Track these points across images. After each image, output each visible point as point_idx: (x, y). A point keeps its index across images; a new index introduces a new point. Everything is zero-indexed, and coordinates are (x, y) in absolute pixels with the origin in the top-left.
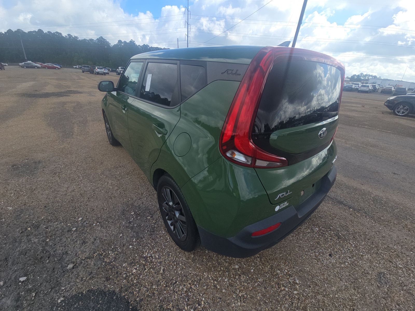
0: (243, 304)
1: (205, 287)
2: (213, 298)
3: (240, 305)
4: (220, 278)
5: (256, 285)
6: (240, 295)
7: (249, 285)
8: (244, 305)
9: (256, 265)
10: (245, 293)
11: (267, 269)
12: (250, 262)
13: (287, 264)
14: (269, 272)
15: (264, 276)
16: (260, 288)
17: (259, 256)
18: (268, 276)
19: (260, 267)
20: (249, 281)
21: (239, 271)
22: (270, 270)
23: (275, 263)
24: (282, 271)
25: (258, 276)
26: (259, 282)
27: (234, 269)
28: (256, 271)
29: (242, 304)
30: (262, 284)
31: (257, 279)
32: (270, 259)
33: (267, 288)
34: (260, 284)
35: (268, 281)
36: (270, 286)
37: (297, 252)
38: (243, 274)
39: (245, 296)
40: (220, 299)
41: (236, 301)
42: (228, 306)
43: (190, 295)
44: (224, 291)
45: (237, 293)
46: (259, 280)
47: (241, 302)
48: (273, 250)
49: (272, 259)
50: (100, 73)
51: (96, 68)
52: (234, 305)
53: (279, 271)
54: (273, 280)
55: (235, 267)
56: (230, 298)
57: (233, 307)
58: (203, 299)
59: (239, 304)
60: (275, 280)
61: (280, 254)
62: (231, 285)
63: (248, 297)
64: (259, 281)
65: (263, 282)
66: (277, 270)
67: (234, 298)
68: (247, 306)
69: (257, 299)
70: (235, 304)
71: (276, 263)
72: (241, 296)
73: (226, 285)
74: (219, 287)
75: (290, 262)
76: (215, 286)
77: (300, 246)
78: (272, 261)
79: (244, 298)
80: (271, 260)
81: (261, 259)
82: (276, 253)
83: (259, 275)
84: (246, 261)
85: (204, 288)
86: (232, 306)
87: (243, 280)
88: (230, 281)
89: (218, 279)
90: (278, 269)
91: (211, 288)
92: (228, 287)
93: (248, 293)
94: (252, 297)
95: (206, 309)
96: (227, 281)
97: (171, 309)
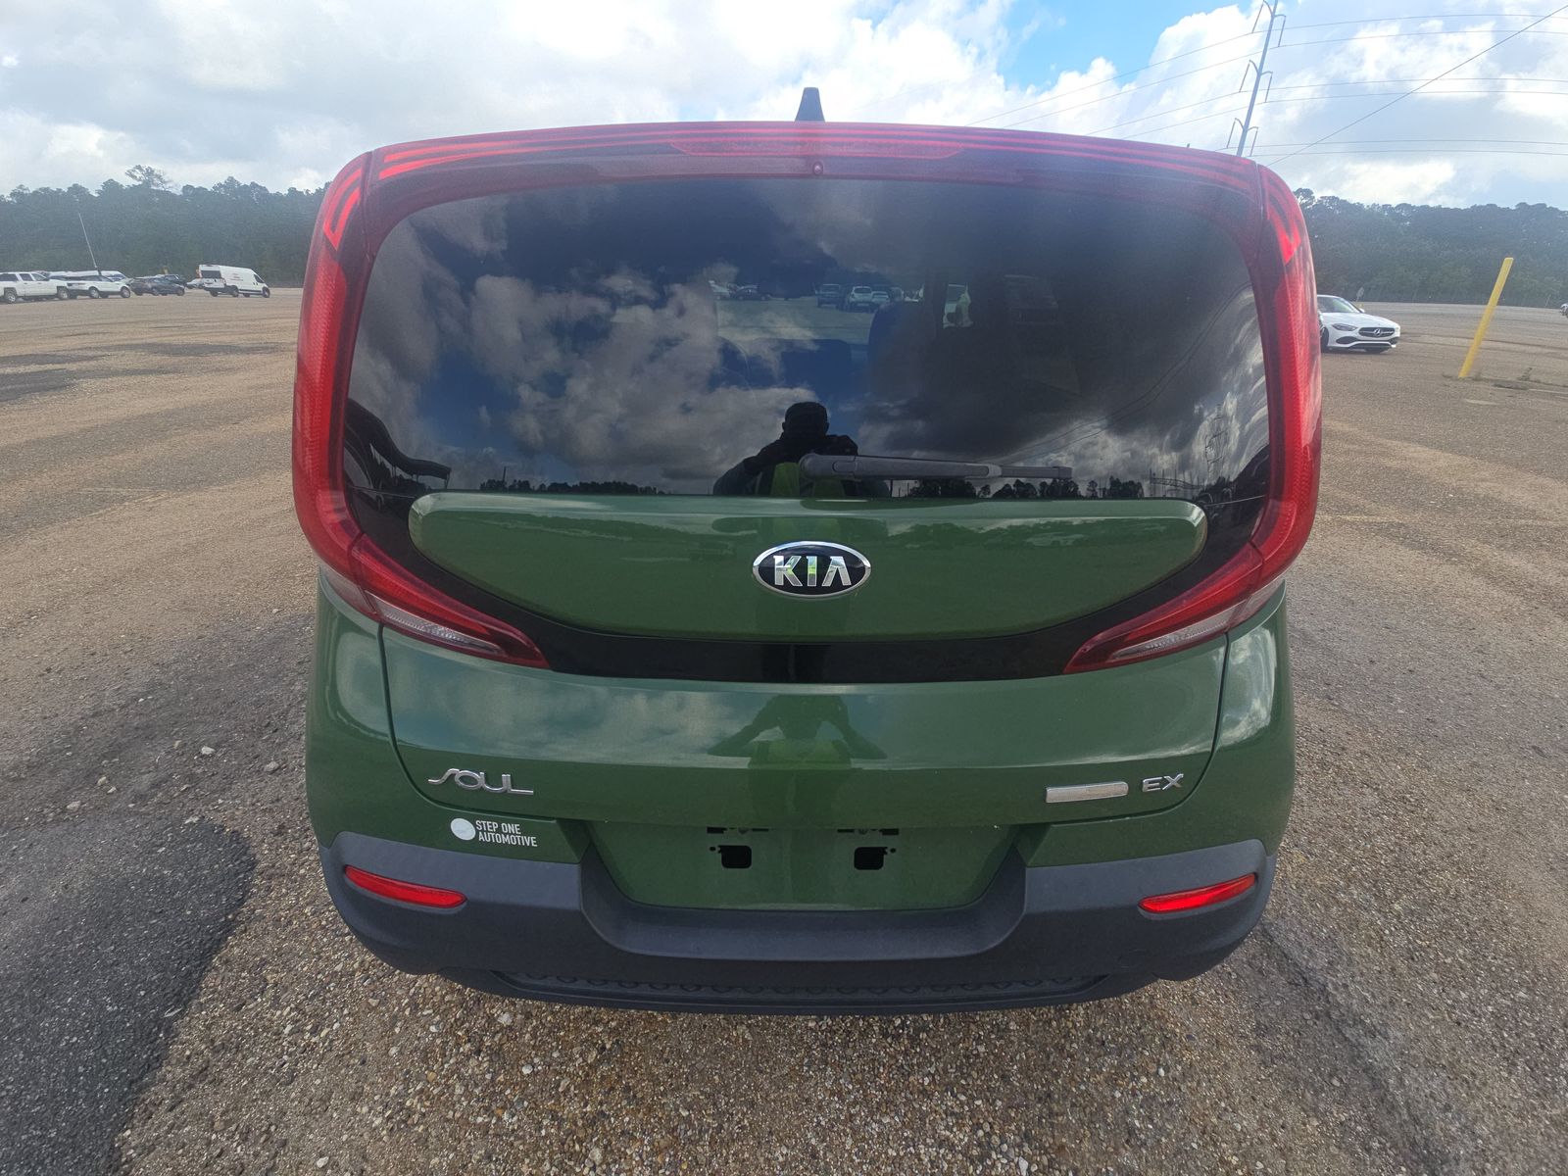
0: (385, 1132)
1: (374, 1002)
2: (355, 1044)
3: (376, 1128)
4: (430, 1011)
5: (480, 1120)
6: (408, 1104)
7: (463, 1099)
8: (381, 1139)
9: (562, 1064)
10: (423, 1110)
11: (572, 1108)
12: (558, 1039)
13: (659, 1160)
14: (567, 1126)
15: (533, 1119)
16: (476, 1138)
17: (608, 1046)
18: (543, 1132)
19: (564, 1083)
20: (477, 1091)
21: (493, 1037)
22: (580, 1123)
23: (627, 1119)
24: (608, 1164)
25: (521, 1101)
26: (494, 1121)
27: (491, 1019)
28: (534, 1083)
29: (383, 1129)
30: (496, 1135)
31: (504, 1108)
32: (628, 1089)
33: (491, 1161)
34: (491, 1132)
35: (521, 1147)
36: (508, 1167)
37: (768, 1160)
38: (488, 1055)
39: (416, 1117)
40: (361, 1064)
41: (380, 1108)
42: (352, 1099)
43: (329, 991)
44: (393, 1051)
45: (409, 1091)
46: (505, 1117)
47: (387, 1121)
48: (684, 1073)
49: (639, 1095)
50: (859, 305)
51: (853, 292)
52: (365, 1109)
53: (597, 1154)
54: (541, 1161)
55: (498, 1016)
56: (380, 1085)
57: (355, 1114)
58: (336, 1026)
59: (378, 1122)
60: (548, 1165)
61: (689, 1108)
62: (426, 1055)
63: (416, 1129)
64: (499, 1119)
65: (506, 1135)
66: (597, 1144)
67: (388, 1094)
68: (383, 1148)
69: (429, 1158)
70: (369, 1112)
71: (629, 1123)
72: (409, 1108)
73: (416, 1042)
74: (397, 1030)
75: (685, 1167)
76: (394, 1019)
77: (814, 1155)
78: (624, 1103)
79: (405, 1122)
80: (628, 1098)
81: (599, 1062)
82: (678, 1089)
83: (526, 1103)
84: (549, 1025)
85: (370, 1000)
86: (359, 1109)
87: (470, 1071)
88: (438, 1041)
89: (422, 1010)
90: (605, 1147)
91: (384, 1015)
92: (416, 1049)
93: (432, 1118)
94: (422, 1140)
95: (312, 1054)
96: (431, 1033)
97: (267, 984)
